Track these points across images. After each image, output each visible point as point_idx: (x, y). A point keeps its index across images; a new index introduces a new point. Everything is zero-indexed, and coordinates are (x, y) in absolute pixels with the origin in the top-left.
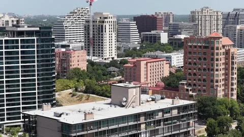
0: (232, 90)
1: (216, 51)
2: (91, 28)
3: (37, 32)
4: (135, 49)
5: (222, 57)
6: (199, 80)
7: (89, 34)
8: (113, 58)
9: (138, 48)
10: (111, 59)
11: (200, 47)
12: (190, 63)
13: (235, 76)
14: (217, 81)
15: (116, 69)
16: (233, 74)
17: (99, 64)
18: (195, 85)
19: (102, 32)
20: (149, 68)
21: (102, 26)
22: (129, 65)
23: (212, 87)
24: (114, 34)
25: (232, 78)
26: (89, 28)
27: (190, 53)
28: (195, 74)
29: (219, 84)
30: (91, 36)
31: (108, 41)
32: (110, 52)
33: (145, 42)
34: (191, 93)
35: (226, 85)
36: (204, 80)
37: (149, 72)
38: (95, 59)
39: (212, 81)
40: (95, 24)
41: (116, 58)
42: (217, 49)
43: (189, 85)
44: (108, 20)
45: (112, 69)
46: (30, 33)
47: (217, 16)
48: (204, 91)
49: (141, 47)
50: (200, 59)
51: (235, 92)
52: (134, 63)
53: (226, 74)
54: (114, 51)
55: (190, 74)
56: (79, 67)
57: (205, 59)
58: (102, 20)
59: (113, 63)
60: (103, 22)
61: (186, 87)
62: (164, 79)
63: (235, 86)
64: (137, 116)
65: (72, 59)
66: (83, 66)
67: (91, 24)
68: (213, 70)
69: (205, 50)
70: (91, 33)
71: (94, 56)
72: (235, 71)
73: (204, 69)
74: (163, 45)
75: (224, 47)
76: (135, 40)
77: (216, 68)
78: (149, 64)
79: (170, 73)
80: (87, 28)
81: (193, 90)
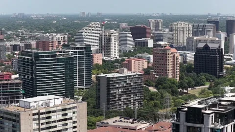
0: (177, 74)
1: (168, 56)
2: (103, 39)
3: (84, 47)
4: (130, 51)
5: (171, 58)
6: (160, 70)
7: (102, 43)
8: (116, 58)
9: (132, 51)
10: (115, 58)
11: (160, 53)
12: (156, 62)
13: (178, 68)
14: (168, 70)
15: (119, 64)
16: (177, 67)
17: (108, 61)
18: (158, 72)
19: (110, 42)
20: (136, 64)
21: (110, 38)
22: (125, 62)
23: (166, 73)
24: (117, 43)
25: (177, 69)
26: (102, 39)
27: (156, 56)
28: (158, 67)
29: (170, 71)
30: (103, 44)
31: (113, 47)
32: (115, 54)
33: (137, 46)
34: (156, 76)
35: (173, 72)
36: (162, 70)
37: (136, 66)
38: (106, 58)
39: (166, 70)
40: (106, 37)
41: (118, 58)
42: (169, 54)
43: (155, 72)
44: (114, 34)
45: (116, 64)
46: (81, 48)
47: (189, 27)
48: (163, 75)
49: (135, 50)
50: (160, 59)
51: (178, 76)
52: (128, 61)
53: (173, 67)
54: (117, 53)
55: (156, 67)
56: (98, 63)
57: (163, 59)
58: (110, 34)
59: (117, 61)
60: (111, 36)
61: (153, 73)
62: (144, 70)
63: (178, 73)
64: (126, 76)
65: (94, 59)
66: (100, 63)
67: (103, 37)
68: (166, 65)
69: (163, 55)
70: (103, 42)
71: (105, 56)
72: (178, 65)
73: (162, 65)
74: (149, 48)
75: (172, 53)
76: (131, 45)
77: (168, 64)
78: (136, 62)
79: (148, 66)
80: (101, 40)
81: (157, 75)
